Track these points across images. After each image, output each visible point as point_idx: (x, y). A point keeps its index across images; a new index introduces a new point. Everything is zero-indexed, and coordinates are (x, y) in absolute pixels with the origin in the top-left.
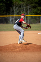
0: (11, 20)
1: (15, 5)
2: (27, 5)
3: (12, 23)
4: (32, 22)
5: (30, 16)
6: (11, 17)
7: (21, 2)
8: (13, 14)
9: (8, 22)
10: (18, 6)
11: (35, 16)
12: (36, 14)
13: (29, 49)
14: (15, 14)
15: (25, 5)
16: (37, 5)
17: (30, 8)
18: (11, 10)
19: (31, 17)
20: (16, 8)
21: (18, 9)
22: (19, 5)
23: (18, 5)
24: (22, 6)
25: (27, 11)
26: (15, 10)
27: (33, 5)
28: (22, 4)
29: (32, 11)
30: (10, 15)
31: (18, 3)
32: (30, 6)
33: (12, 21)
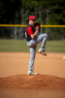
0: (15, 32)
1: (24, 7)
2: (45, 7)
3: (18, 38)
4: (52, 38)
5: (49, 28)
6: (16, 28)
7: (35, 2)
8: (20, 23)
9: (12, 36)
10: (28, 8)
11: (59, 28)
12: (60, 24)
13: (46, 85)
14: (23, 23)
15: (41, 7)
16: (62, 8)
17: (49, 14)
18: (17, 15)
19: (52, 28)
20: (25, 12)
21: (29, 14)
22: (31, 7)
23: (29, 6)
24: (35, 9)
25: (44, 18)
26: (23, 16)
27: (56, 7)
28: (37, 5)
29: (53, 18)
30: (14, 24)
31: (30, 3)
32: (49, 9)
33: (18, 34)
